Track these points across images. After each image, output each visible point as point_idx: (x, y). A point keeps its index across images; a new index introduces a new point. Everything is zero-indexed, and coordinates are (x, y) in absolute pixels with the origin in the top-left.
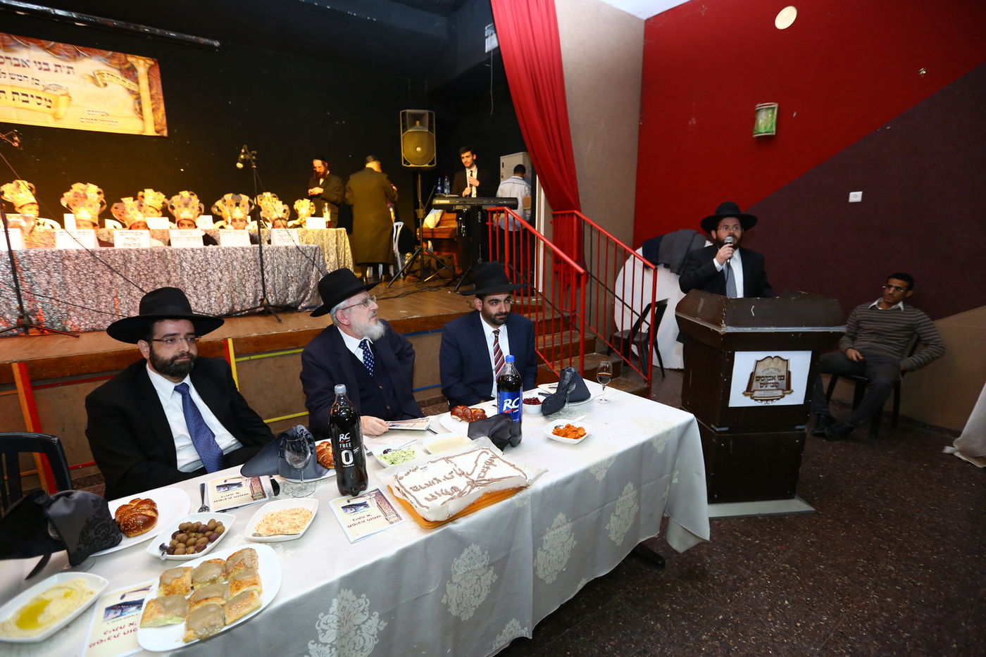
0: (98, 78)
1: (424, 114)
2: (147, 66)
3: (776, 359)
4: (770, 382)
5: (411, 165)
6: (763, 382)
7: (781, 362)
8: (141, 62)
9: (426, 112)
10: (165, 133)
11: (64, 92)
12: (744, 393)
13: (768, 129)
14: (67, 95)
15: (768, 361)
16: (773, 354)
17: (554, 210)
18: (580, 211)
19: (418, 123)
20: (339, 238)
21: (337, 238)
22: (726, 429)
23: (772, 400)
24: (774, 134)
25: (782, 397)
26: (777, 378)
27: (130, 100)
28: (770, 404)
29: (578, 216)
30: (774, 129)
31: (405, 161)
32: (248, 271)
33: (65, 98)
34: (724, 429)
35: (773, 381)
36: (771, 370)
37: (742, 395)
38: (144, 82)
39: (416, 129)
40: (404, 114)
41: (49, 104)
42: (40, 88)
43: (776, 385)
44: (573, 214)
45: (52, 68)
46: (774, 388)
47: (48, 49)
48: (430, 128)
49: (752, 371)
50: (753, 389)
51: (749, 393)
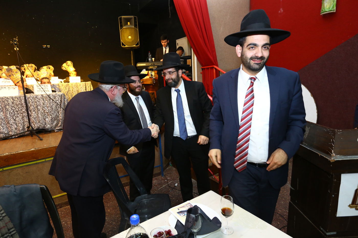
1: (131, 18)
5: (126, 46)
9: (132, 17)
12: (349, 206)
13: (331, 9)
17: (203, 66)
18: (217, 66)
19: (129, 23)
20: (87, 87)
21: (86, 87)
22: (335, 233)
24: (335, 11)
29: (216, 69)
30: (335, 8)
31: (123, 44)
34: (332, 233)
37: (349, 208)
39: (128, 26)
40: (121, 19)
44: (213, 67)
48: (135, 26)
50: (357, 202)
51: (354, 205)
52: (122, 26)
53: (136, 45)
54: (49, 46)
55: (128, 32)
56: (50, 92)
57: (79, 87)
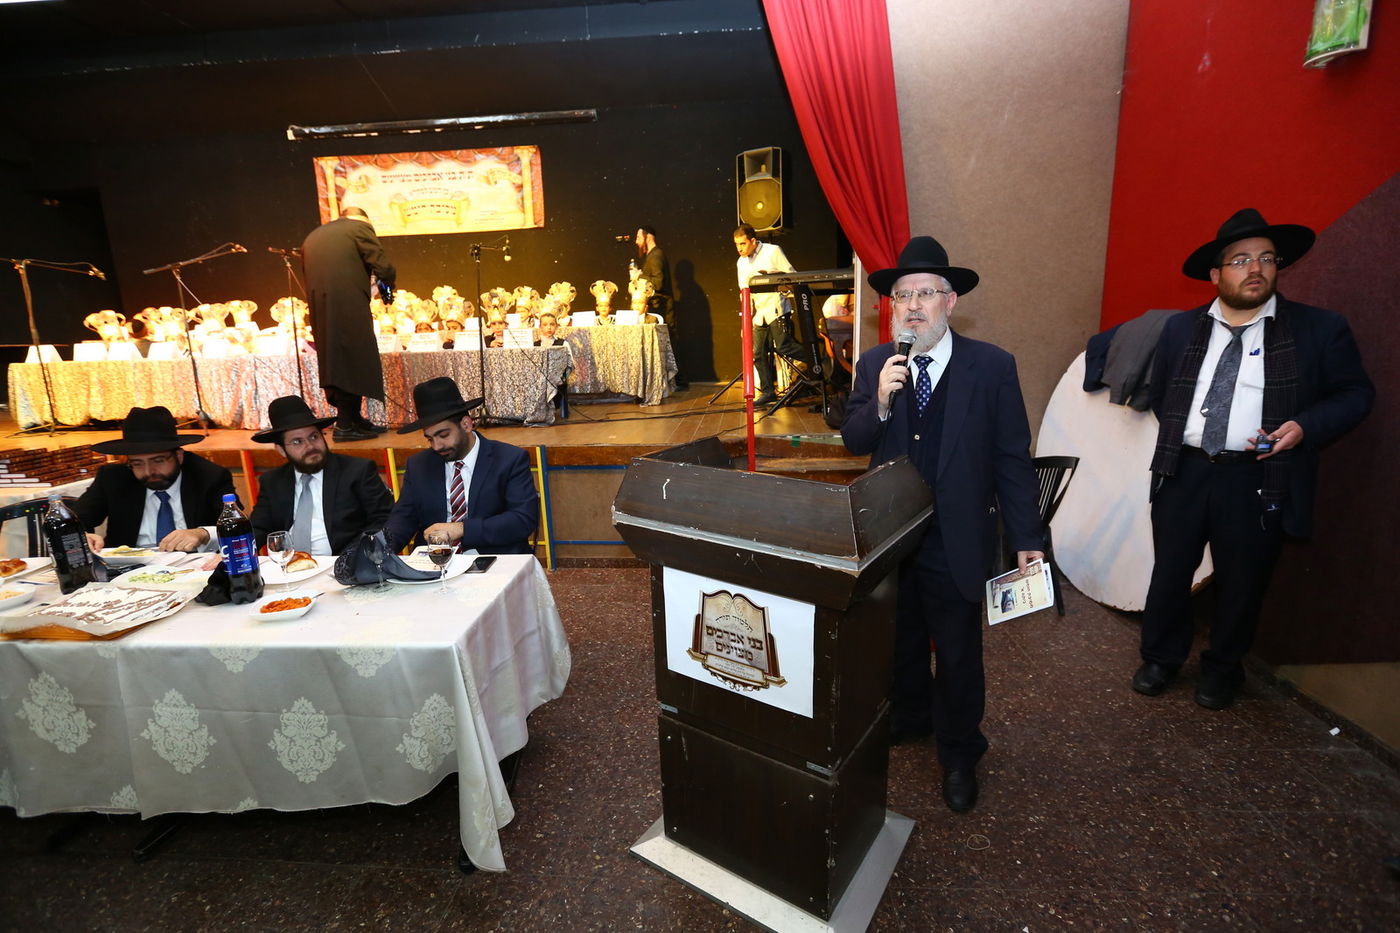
0: (491, 177)
1: (768, 154)
2: (531, 154)
3: (739, 600)
4: (733, 644)
6: (720, 641)
7: (749, 608)
8: (525, 151)
9: (770, 148)
10: (542, 225)
11: (463, 197)
12: (689, 651)
14: (467, 199)
15: (723, 600)
16: (734, 589)
19: (763, 167)
20: (646, 336)
23: (745, 685)
25: (766, 686)
26: (746, 640)
27: (515, 195)
28: (741, 691)
30: (1366, 35)
32: (473, 378)
33: (466, 202)
34: (670, 709)
35: (740, 646)
36: (732, 620)
38: (527, 172)
39: (757, 176)
40: (741, 159)
41: (454, 211)
42: (448, 197)
43: (745, 654)
45: (458, 175)
46: (744, 661)
47: (456, 158)
48: (775, 174)
49: (697, 611)
50: (705, 649)
51: (698, 654)
52: (742, 179)
53: (774, 226)
55: (761, 190)
56: (530, 346)
57: (629, 338)
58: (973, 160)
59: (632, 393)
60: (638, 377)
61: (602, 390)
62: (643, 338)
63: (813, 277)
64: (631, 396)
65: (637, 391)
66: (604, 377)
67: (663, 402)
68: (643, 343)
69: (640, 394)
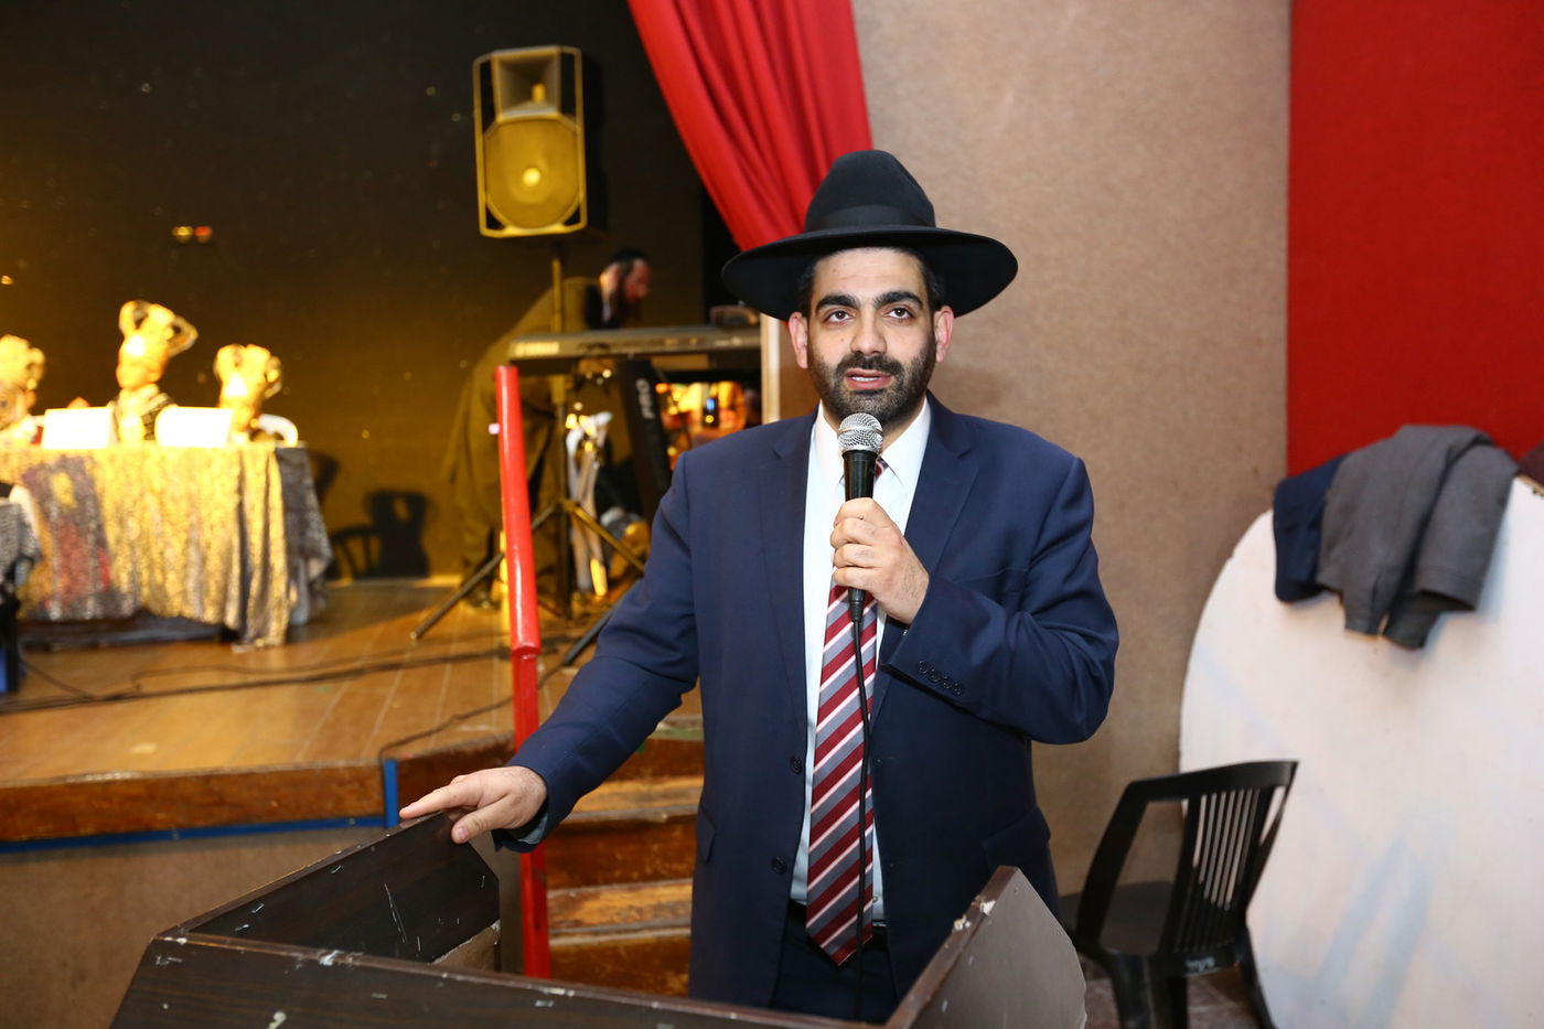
1: (546, 61)
5: (511, 231)
9: (551, 50)
19: (539, 91)
31: (493, 223)
39: (526, 111)
40: (484, 68)
48: (567, 108)
52: (489, 114)
53: (568, 223)
54: (204, 233)
55: (533, 141)
57: (203, 479)
58: (1009, 99)
59: (210, 615)
60: (226, 574)
61: (127, 608)
62: (242, 478)
63: (661, 342)
64: (206, 625)
65: (222, 611)
66: (134, 575)
67: (291, 635)
68: (240, 491)
69: (231, 619)
